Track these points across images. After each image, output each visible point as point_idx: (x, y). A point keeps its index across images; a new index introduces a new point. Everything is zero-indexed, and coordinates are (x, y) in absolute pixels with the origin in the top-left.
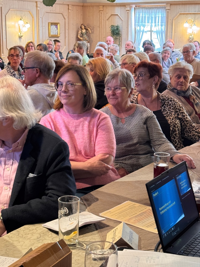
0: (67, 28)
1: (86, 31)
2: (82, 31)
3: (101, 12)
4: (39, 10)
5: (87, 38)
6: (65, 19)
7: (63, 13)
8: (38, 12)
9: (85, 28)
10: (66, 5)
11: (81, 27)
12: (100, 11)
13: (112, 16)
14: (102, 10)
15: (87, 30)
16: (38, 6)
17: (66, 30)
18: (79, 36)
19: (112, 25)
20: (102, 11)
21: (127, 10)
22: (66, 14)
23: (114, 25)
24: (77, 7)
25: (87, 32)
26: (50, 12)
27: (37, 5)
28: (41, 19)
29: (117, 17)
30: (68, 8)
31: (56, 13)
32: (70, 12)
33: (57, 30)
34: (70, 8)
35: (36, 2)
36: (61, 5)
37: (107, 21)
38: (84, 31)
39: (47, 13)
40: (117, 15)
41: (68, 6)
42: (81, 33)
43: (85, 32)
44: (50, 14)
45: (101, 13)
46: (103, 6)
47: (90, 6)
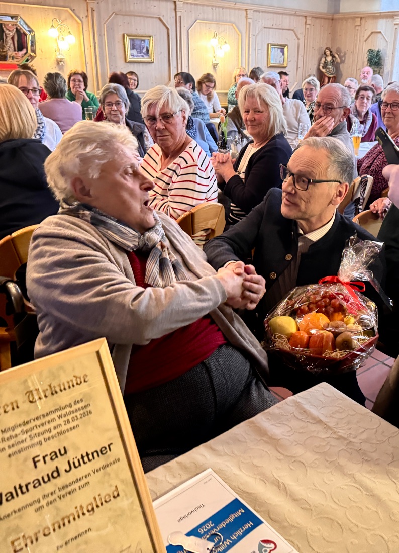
0: (301, 53)
1: (332, 59)
2: (326, 59)
3: (357, 28)
4: (250, 23)
5: (333, 70)
6: (298, 39)
7: (295, 29)
8: (248, 26)
9: (331, 55)
10: (301, 16)
11: (325, 53)
12: (356, 26)
13: (373, 34)
14: (359, 24)
15: (333, 57)
16: (248, 16)
17: (300, 56)
19: (370, 50)
20: (359, 26)
21: (395, 24)
22: (301, 30)
23: (373, 49)
24: (322, 20)
25: (333, 61)
26: (272, 27)
27: (247, 14)
28: (254, 37)
29: (379, 35)
30: (306, 22)
31: (283, 29)
32: (308, 28)
33: (283, 56)
34: (308, 22)
35: (246, 10)
36: (292, 17)
37: (364, 42)
38: (329, 59)
39: (266, 29)
40: (380, 32)
41: (306, 19)
42: (325, 62)
43: (330, 61)
44: (271, 30)
45: (358, 30)
46: (361, 18)
47: (342, 19)
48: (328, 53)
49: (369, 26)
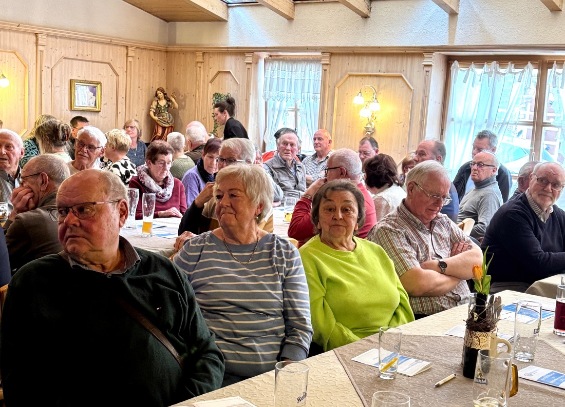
0: (122, 93)
1: (167, 103)
2: (158, 103)
3: (199, 65)
4: (42, 52)
5: (170, 118)
6: (117, 75)
7: (111, 63)
8: (39, 55)
9: (165, 98)
10: (121, 46)
11: (156, 95)
12: (198, 62)
13: (220, 75)
14: (201, 60)
15: (168, 100)
16: (39, 42)
17: (120, 98)
18: (152, 114)
19: (217, 94)
20: (201, 62)
21: (247, 63)
22: (119, 65)
23: (221, 93)
24: (152, 52)
25: (169, 106)
26: (76, 57)
27: (37, 40)
28: (49, 70)
29: (228, 76)
30: (127, 54)
31: (93, 62)
32: (131, 62)
33: (94, 97)
34: (131, 54)
35: (36, 34)
36: (107, 47)
37: (210, 84)
38: (163, 103)
39: (67, 60)
40: (229, 72)
41: (127, 50)
42: (157, 107)
43: (165, 106)
44: (74, 61)
45: (200, 67)
46: (204, 53)
47: (179, 52)
48: (161, 95)
49: (215, 64)
